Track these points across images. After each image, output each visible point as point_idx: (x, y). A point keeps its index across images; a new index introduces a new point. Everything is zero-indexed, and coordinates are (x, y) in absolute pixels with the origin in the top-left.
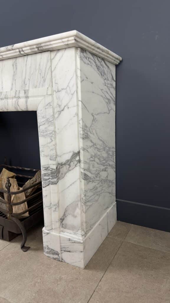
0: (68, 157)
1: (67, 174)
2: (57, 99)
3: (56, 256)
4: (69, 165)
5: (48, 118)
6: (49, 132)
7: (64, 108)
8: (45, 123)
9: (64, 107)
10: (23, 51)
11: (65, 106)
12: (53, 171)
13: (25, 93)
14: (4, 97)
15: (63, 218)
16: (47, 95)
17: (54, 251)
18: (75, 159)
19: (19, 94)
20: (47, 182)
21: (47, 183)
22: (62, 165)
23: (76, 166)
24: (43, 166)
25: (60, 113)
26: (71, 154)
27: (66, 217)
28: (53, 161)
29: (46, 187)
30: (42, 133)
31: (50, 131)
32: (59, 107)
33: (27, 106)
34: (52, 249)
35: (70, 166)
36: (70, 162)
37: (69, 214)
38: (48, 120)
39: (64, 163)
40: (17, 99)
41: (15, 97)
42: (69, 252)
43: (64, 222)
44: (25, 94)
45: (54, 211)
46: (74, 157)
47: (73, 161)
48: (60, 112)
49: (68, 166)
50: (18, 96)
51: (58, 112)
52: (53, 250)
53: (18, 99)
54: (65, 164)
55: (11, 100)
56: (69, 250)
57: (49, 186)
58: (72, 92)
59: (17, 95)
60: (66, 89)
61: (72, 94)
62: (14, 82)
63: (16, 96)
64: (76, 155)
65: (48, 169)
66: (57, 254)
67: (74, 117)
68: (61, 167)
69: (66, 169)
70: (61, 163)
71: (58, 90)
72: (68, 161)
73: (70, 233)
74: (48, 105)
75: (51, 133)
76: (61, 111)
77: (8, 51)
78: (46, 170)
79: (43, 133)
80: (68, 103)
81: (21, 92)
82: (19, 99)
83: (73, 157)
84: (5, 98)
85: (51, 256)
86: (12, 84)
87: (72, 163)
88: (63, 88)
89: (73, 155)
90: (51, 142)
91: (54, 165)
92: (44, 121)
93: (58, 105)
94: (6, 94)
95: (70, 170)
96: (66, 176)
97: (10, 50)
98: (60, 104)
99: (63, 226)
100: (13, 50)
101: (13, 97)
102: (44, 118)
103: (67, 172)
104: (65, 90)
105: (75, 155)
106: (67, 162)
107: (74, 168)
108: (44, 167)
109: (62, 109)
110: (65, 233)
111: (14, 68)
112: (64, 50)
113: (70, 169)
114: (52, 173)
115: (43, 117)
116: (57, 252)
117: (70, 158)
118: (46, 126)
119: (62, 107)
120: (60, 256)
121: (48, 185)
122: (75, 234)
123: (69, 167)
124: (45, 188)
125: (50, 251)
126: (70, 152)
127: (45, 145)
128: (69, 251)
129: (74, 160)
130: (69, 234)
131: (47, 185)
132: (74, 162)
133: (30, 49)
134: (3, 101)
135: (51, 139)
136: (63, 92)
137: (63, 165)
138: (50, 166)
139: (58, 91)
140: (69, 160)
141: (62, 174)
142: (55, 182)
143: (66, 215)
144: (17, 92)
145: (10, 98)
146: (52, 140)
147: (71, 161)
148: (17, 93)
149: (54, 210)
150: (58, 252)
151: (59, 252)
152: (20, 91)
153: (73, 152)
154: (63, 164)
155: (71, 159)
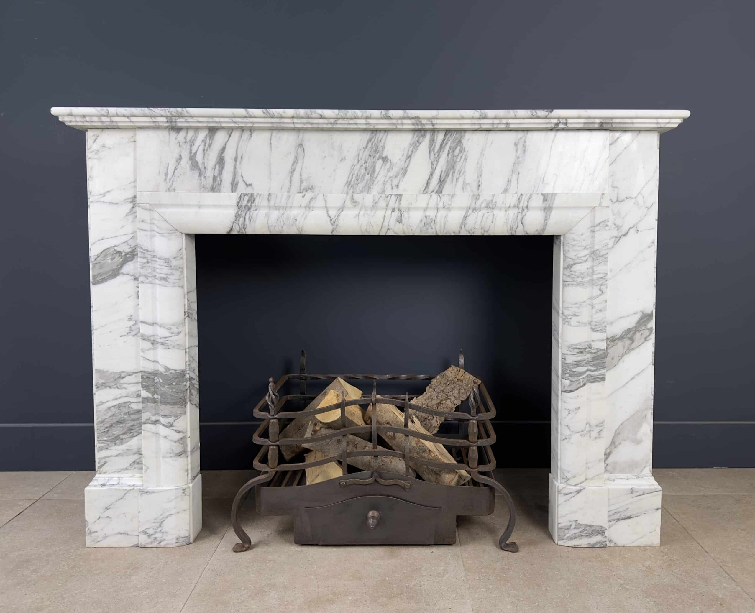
0: (630, 322)
1: (626, 358)
2: (614, 215)
3: (598, 538)
4: (632, 339)
5: (598, 250)
6: (595, 277)
7: (628, 232)
8: (587, 260)
9: (629, 230)
10: (566, 124)
11: (631, 228)
12: (600, 353)
13: (545, 200)
14: (484, 205)
15: (608, 451)
16: (600, 206)
17: (593, 528)
18: (645, 325)
19: (528, 202)
20: (583, 378)
21: (581, 380)
22: (614, 341)
23: (648, 339)
24: (574, 347)
25: (619, 240)
26: (637, 317)
27: (615, 447)
28: (602, 332)
29: (577, 389)
30: (581, 279)
31: (599, 273)
32: (618, 229)
33: (546, 225)
34: (587, 526)
35: (633, 341)
36: (634, 333)
37: (625, 440)
38: (598, 252)
39: (618, 336)
40: (520, 210)
41: (517, 207)
42: (627, 520)
43: (610, 460)
44: (546, 202)
45: (596, 438)
46: (644, 321)
47: (639, 331)
48: (617, 239)
49: (628, 342)
50: (525, 205)
51: (614, 239)
52: (591, 526)
53: (523, 210)
54: (621, 338)
55: (503, 213)
56: (629, 515)
57: (586, 386)
58: (648, 204)
59: (524, 203)
60: (635, 198)
61: (648, 208)
62: (515, 177)
63: (521, 205)
64: (648, 317)
65: (587, 350)
66: (601, 531)
67: (649, 247)
68: (611, 346)
69: (624, 348)
70: (613, 337)
71: (617, 199)
72: (629, 331)
73: (628, 479)
74: (601, 225)
75: (601, 278)
76: (620, 237)
77: (531, 118)
78: (581, 352)
79: (583, 278)
80: (638, 223)
81: (534, 197)
82: (526, 210)
83: (642, 321)
84: (487, 207)
85: (584, 542)
86: (509, 181)
87: (638, 335)
88: (628, 196)
89: (641, 319)
90: (600, 295)
91: (603, 340)
92: (585, 256)
93: (615, 225)
94: (492, 200)
95: (633, 349)
96: (623, 361)
97: (539, 118)
98: (619, 222)
99: (609, 468)
100: (546, 117)
101: (512, 205)
102: (587, 249)
103: (626, 353)
104: (634, 200)
105: (645, 319)
106: (627, 335)
107: (643, 343)
108: (576, 348)
109: (623, 234)
110: (616, 482)
111: (517, 150)
112: (638, 132)
113: (634, 346)
114: (594, 359)
115: (585, 247)
116: (601, 527)
117: (634, 325)
118: (589, 264)
119: (624, 230)
120: (606, 534)
121: (584, 385)
122: (638, 477)
123: (631, 344)
124: (576, 391)
125: (581, 532)
126: (636, 313)
127: (584, 302)
128: (629, 518)
129: (643, 328)
130: (626, 482)
131: (581, 384)
132: (641, 332)
133: (585, 123)
134: (481, 214)
135: (600, 290)
136: (630, 203)
137: (617, 341)
138: (593, 343)
139: (617, 201)
140: (632, 329)
141: (613, 359)
142: (601, 377)
143: (617, 444)
144: (524, 197)
145: (500, 209)
146: (603, 292)
147: (636, 331)
148: (524, 199)
149: (597, 435)
150: (604, 526)
151: (606, 525)
152: (531, 195)
153: (643, 313)
154: (618, 338)
155: (635, 327)
